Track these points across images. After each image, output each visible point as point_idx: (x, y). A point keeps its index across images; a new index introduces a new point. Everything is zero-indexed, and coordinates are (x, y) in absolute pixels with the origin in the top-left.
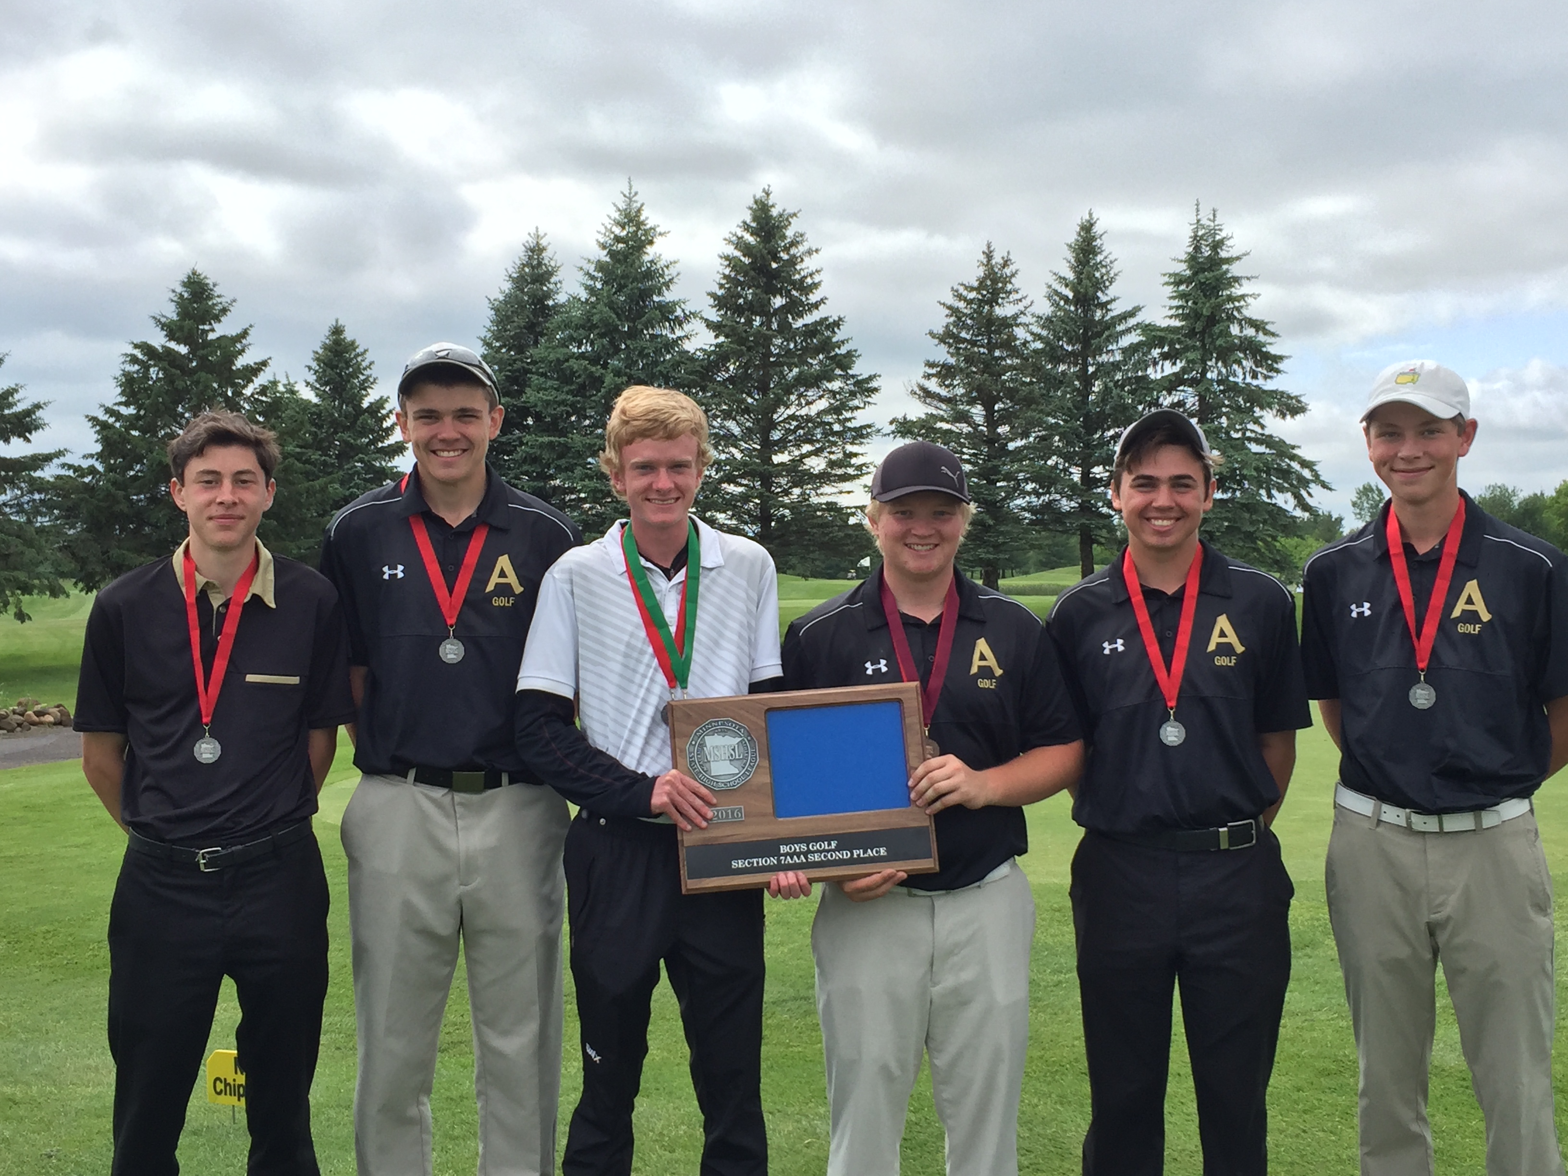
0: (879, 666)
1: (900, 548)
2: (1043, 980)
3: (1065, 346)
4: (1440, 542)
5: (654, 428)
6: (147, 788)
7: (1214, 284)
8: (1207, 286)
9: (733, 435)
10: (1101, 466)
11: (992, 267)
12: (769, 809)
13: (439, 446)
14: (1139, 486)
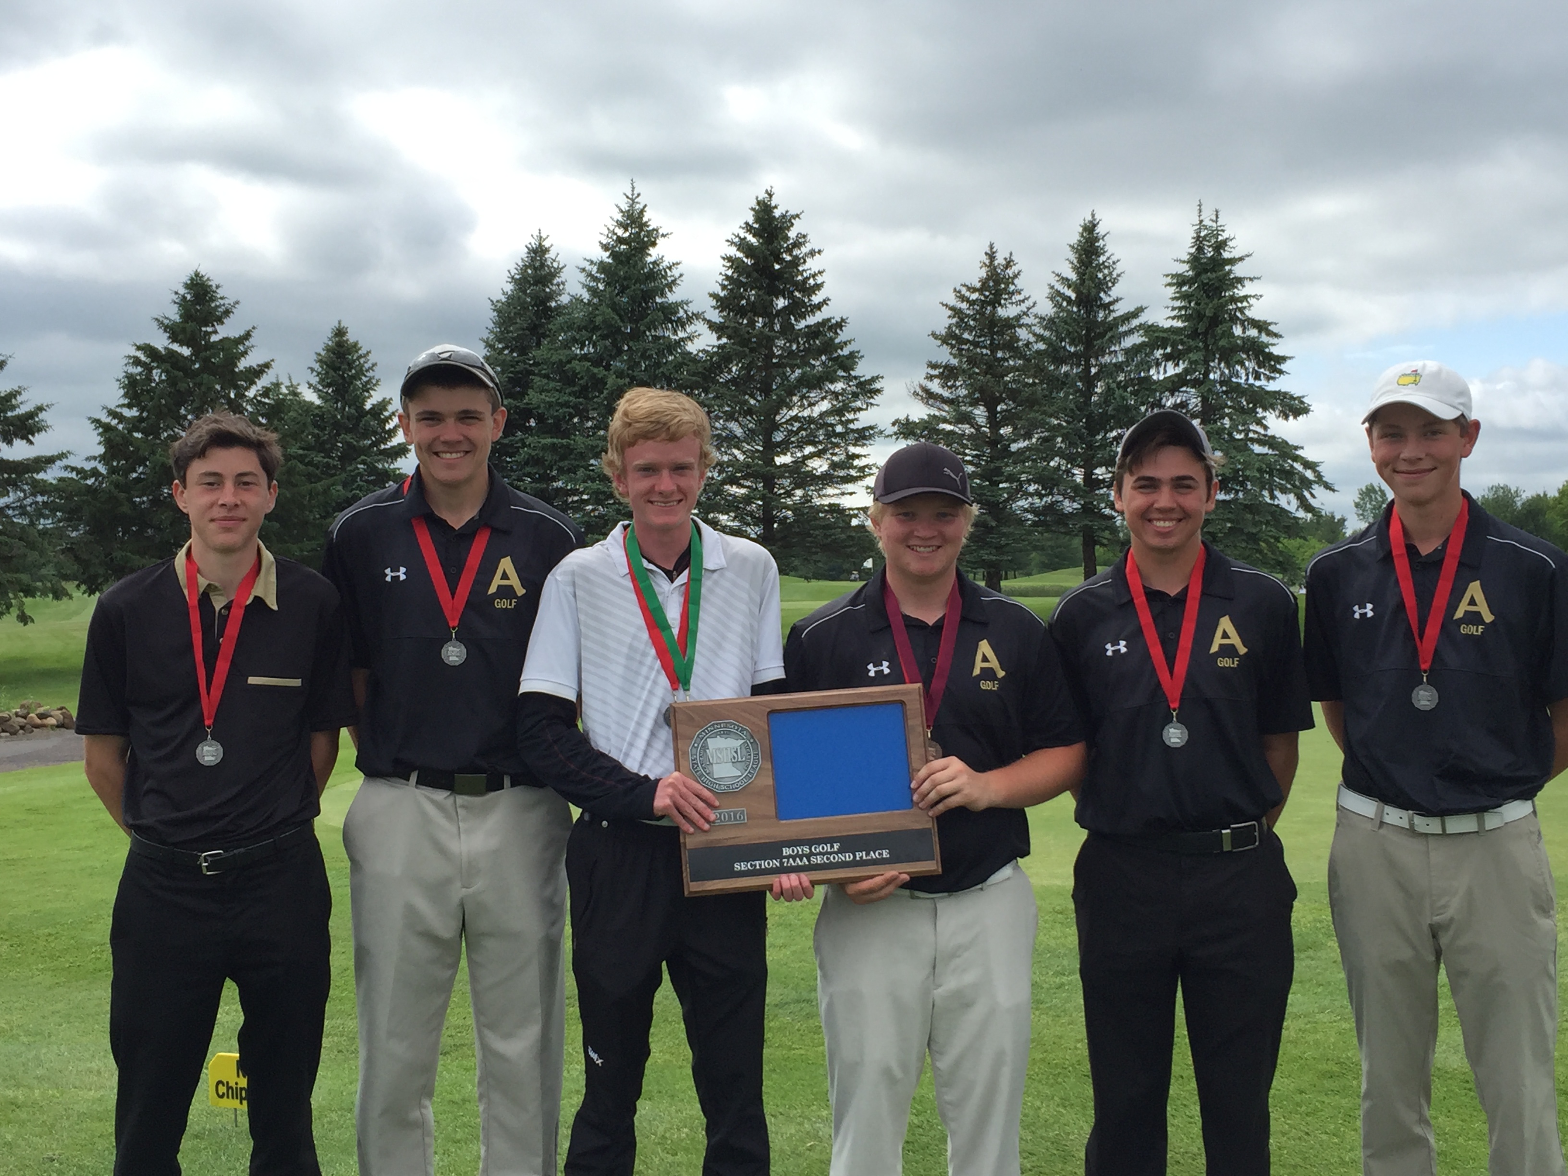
0: (881, 668)
1: (902, 549)
2: (1046, 983)
3: (1068, 348)
4: (1443, 543)
5: (657, 430)
6: (149, 791)
7: (1217, 284)
8: (1210, 286)
9: (736, 436)
10: (1104, 468)
11: (995, 268)
12: (772, 811)
13: (440, 448)
14: (1140, 487)
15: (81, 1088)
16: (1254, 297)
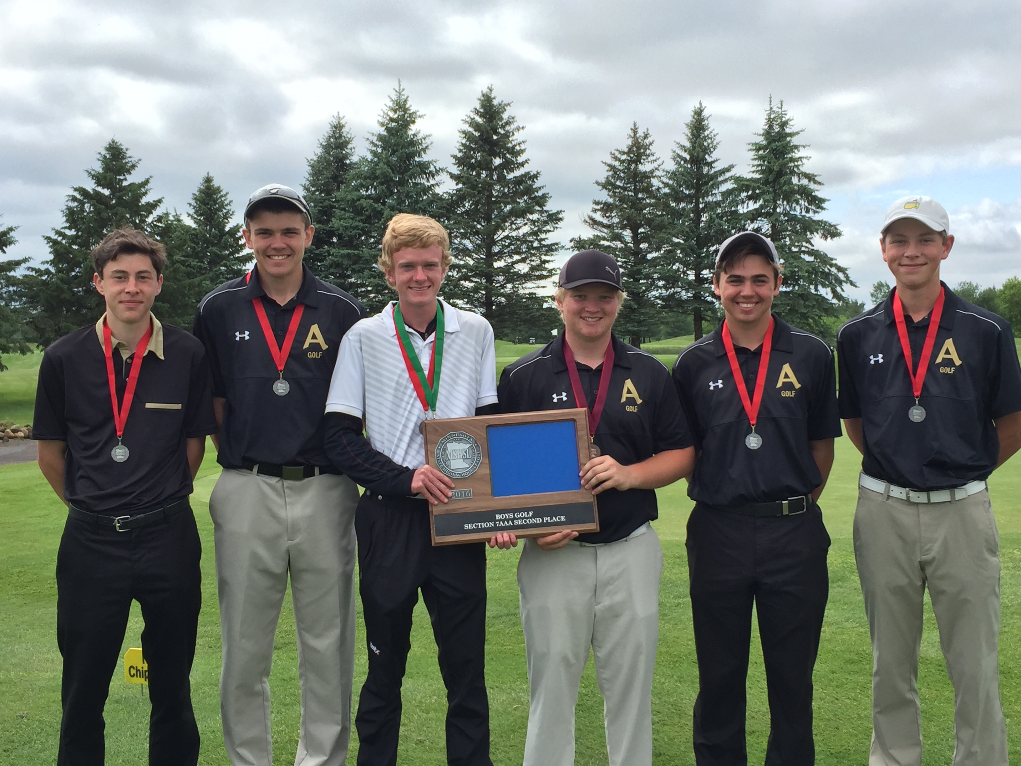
0: (562, 397)
1: (577, 320)
2: (668, 602)
3: (685, 191)
4: (929, 314)
5: (414, 241)
6: (81, 477)
7: (781, 150)
8: (777, 151)
9: (468, 249)
10: (708, 270)
11: (637, 139)
12: (489, 491)
13: (272, 252)
14: (732, 282)
15: (41, 671)
16: (806, 158)
